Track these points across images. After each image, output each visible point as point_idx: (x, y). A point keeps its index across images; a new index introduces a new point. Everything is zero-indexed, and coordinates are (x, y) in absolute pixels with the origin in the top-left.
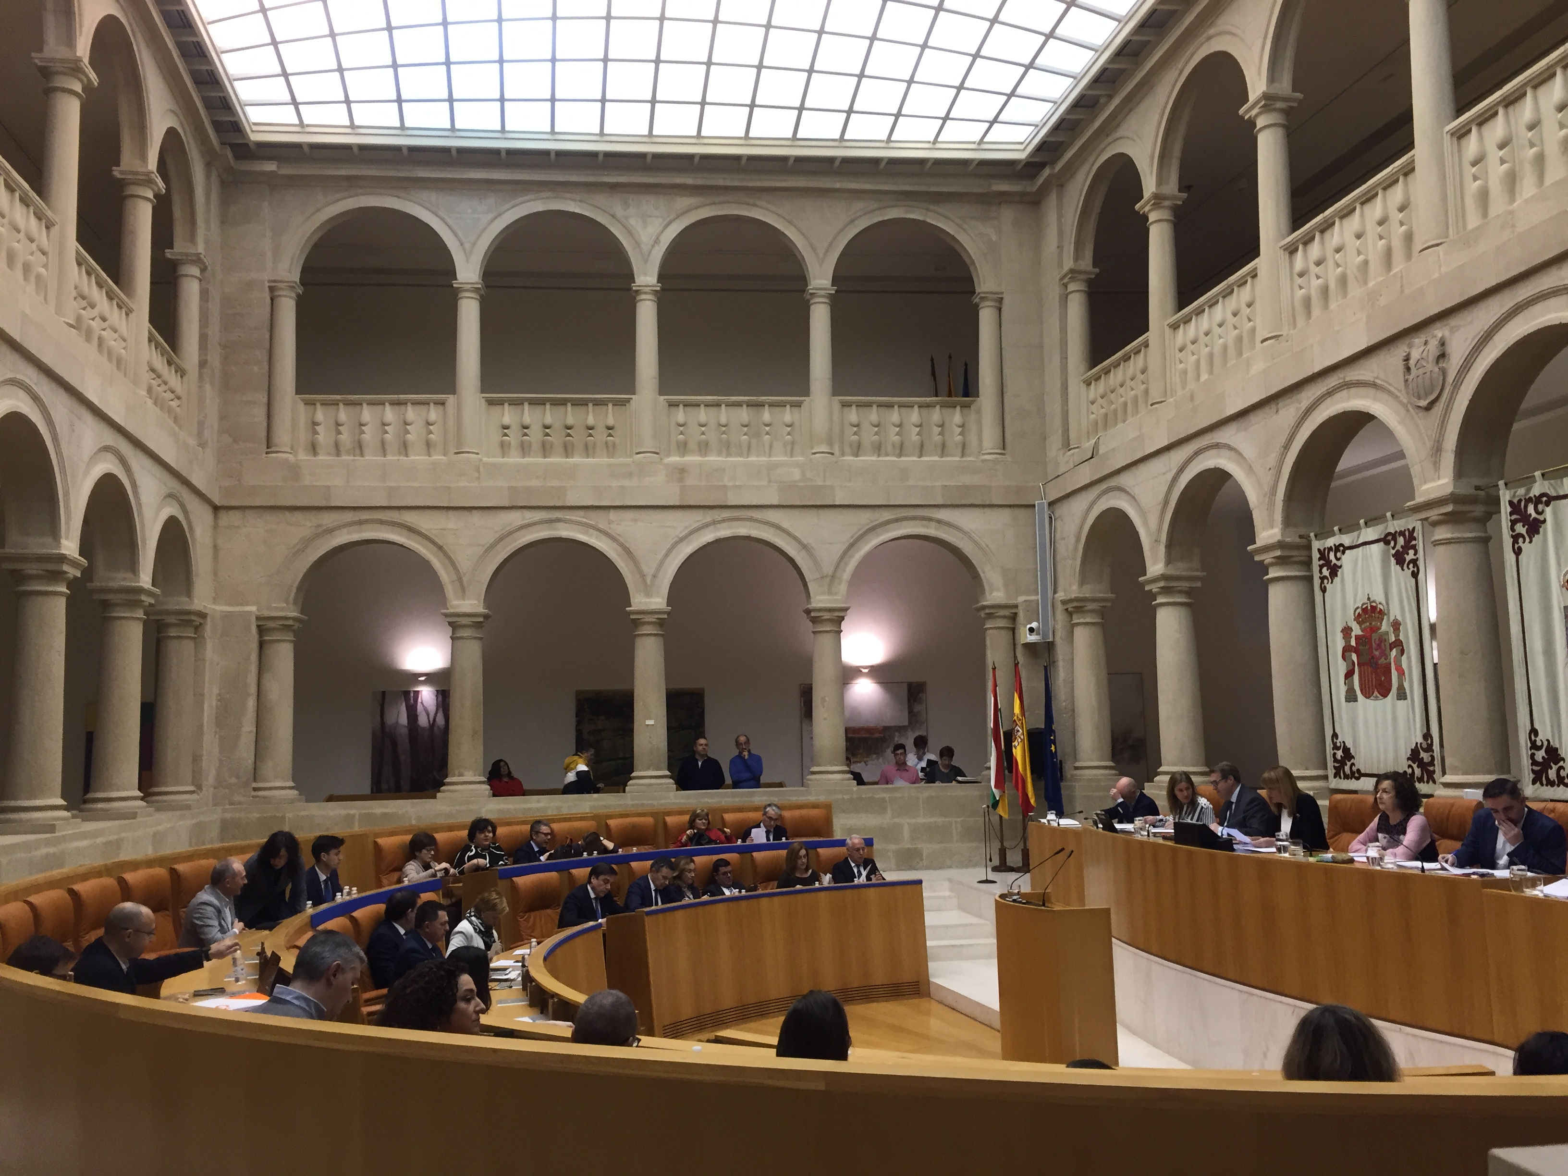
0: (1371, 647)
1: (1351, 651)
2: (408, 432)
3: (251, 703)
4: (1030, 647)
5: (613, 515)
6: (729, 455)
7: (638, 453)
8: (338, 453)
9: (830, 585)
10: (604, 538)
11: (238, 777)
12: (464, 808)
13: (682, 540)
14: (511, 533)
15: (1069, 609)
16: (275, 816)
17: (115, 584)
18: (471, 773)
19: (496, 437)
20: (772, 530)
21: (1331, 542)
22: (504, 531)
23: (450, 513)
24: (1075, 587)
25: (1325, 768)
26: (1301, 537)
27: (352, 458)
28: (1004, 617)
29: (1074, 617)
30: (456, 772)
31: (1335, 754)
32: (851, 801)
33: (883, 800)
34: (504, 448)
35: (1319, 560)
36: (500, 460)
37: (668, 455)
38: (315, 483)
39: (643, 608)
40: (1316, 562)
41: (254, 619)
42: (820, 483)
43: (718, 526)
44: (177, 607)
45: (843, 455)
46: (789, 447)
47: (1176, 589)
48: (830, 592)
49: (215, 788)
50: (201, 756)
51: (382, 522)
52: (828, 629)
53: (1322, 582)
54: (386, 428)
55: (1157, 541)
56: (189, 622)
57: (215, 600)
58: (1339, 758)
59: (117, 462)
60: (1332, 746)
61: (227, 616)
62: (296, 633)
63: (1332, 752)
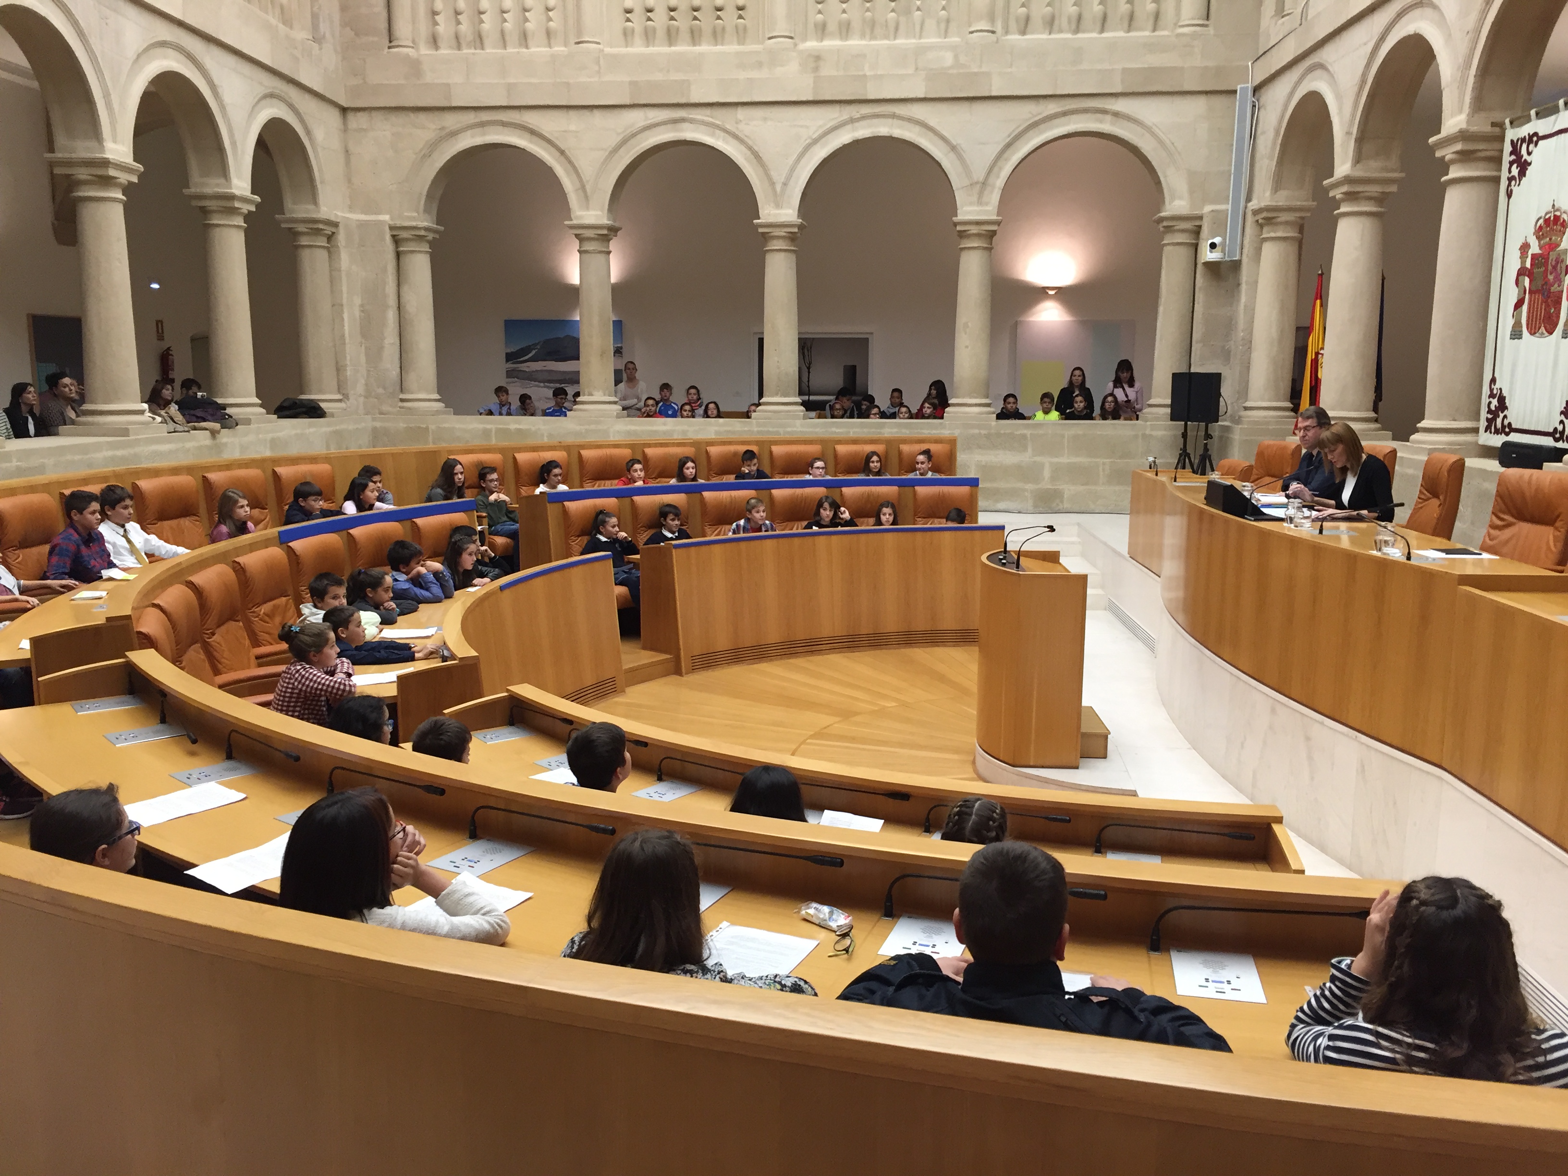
0: (1546, 270)
1: (1524, 275)
2: (526, 20)
3: (391, 315)
4: (1213, 267)
5: (741, 113)
6: (873, 37)
7: (770, 38)
8: (459, 47)
9: (981, 194)
10: (730, 139)
11: (385, 388)
12: (593, 427)
13: (815, 141)
14: (634, 135)
15: (1260, 221)
16: (419, 427)
17: (208, 190)
18: (601, 393)
19: (619, 23)
20: (917, 128)
21: (1525, 130)
22: (625, 134)
23: (572, 113)
24: (1268, 194)
25: (1477, 418)
26: (1493, 124)
27: (473, 51)
28: (1183, 231)
29: (1265, 229)
30: (586, 393)
31: (1490, 403)
32: (988, 436)
33: (1024, 436)
34: (627, 34)
35: (1510, 155)
36: (623, 50)
37: (805, 39)
38: (436, 81)
39: (770, 221)
40: (1507, 158)
41: (387, 228)
42: (976, 70)
43: (856, 124)
44: (304, 216)
45: (1007, 32)
46: (943, 26)
47: (1362, 195)
48: (980, 202)
49: (366, 397)
50: (346, 365)
51: (504, 124)
52: (976, 245)
53: (1509, 185)
54: (505, 15)
55: (1349, 133)
56: (317, 232)
57: (351, 208)
58: (1493, 408)
59: (182, 58)
60: (1489, 393)
61: (363, 225)
62: (432, 244)
63: (1488, 401)
